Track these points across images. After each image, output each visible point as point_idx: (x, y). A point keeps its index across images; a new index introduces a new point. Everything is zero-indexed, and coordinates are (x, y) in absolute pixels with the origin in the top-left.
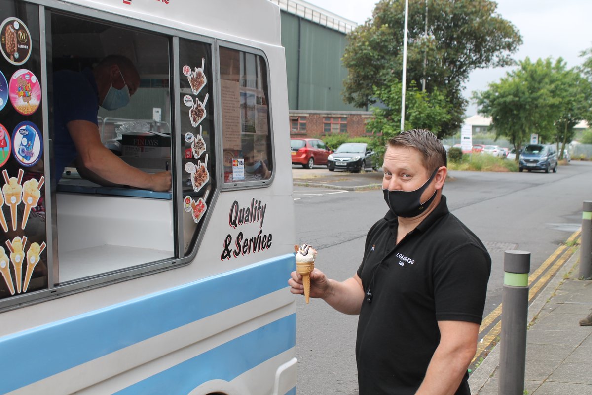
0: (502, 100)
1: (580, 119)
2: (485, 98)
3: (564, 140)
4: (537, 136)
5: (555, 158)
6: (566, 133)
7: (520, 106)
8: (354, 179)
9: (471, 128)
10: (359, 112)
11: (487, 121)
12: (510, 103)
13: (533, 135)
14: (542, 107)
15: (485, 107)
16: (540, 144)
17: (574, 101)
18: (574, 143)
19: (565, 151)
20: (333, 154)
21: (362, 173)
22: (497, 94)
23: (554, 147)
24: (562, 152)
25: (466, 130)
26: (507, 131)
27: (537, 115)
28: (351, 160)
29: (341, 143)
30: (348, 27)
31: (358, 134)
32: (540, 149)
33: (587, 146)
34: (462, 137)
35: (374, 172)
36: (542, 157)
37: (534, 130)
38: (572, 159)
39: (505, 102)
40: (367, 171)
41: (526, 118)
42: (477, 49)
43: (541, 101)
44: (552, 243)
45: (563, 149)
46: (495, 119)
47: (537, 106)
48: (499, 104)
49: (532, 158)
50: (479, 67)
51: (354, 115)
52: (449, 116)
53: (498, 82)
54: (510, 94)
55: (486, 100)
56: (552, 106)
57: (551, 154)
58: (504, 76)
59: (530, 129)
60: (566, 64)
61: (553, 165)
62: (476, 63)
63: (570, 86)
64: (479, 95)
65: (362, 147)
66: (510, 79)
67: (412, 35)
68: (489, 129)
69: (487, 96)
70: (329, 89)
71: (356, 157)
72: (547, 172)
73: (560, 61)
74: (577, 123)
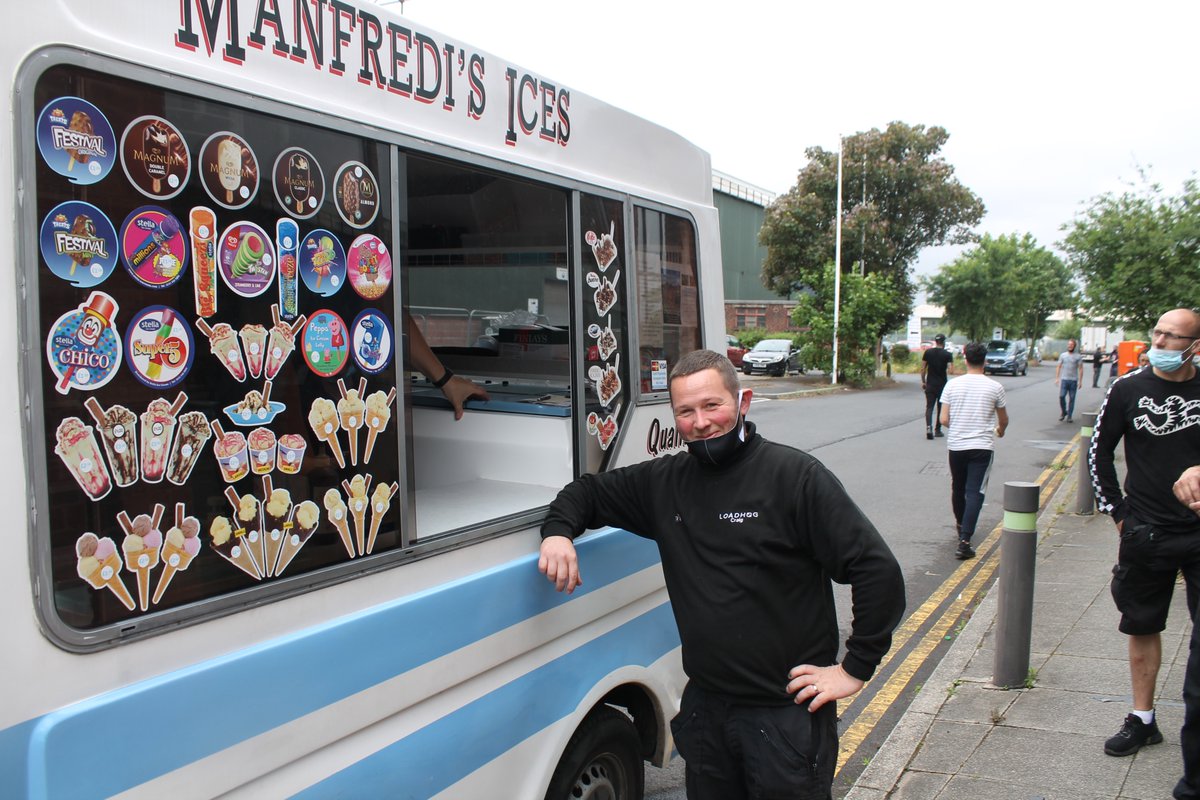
0: (957, 286)
1: (1053, 309)
2: (936, 283)
3: (1035, 335)
4: (1000, 330)
5: (1025, 358)
6: (1036, 327)
7: (979, 293)
8: (777, 385)
9: (920, 320)
10: (780, 302)
11: (939, 312)
12: (967, 289)
13: (996, 329)
14: (1008, 294)
15: (936, 294)
16: (1005, 340)
17: (1047, 286)
18: (1046, 338)
19: (1036, 348)
20: (750, 354)
21: (786, 376)
22: (951, 279)
23: (1023, 343)
24: (1032, 351)
25: (914, 324)
26: (964, 325)
27: (1001, 304)
28: (772, 361)
29: (758, 340)
30: (765, 197)
31: (779, 329)
32: (1005, 345)
33: (1063, 342)
34: (909, 331)
35: (801, 375)
36: (1009, 356)
37: (997, 322)
38: (1044, 359)
39: (961, 288)
40: (792, 375)
41: (987, 308)
42: (928, 222)
43: (1005, 287)
44: (1033, 465)
45: (1033, 346)
46: (949, 309)
47: (1000, 293)
48: (954, 291)
49: (996, 358)
50: (931, 244)
51: (775, 305)
52: (895, 307)
53: (952, 265)
54: (967, 279)
55: (936, 286)
56: (1019, 293)
57: (1020, 352)
58: (959, 257)
59: (992, 321)
60: (1035, 241)
61: (1022, 366)
62: (927, 240)
63: (1041, 268)
64: (929, 280)
65: (785, 344)
66: (966, 260)
67: (847, 206)
68: (942, 321)
69: (938, 281)
70: (743, 273)
71: (778, 357)
72: (1014, 375)
73: (1027, 237)
74: (1050, 314)
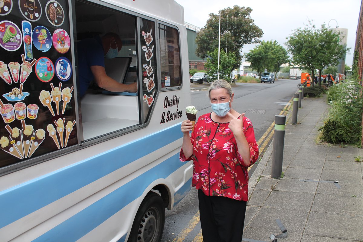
0: (254, 56)
1: (282, 63)
2: (248, 55)
3: (277, 71)
4: (267, 69)
5: (274, 78)
6: (277, 68)
7: (261, 59)
8: (201, 86)
9: (243, 66)
10: (201, 61)
11: (249, 64)
12: (257, 57)
13: (266, 69)
14: (269, 59)
15: (248, 59)
16: (268, 73)
17: (281, 56)
18: (280, 72)
19: (277, 75)
20: (192, 77)
21: (203, 83)
22: (252, 54)
23: (274, 74)
24: (276, 76)
25: (241, 68)
26: (256, 68)
27: (267, 62)
28: (199, 79)
29: (195, 72)
30: (197, 29)
31: (201, 69)
32: (268, 74)
33: (284, 73)
34: (240, 70)
35: (208, 83)
36: (269, 78)
37: (266, 67)
38: (279, 78)
39: (256, 57)
40: (205, 83)
41: (263, 63)
42: (246, 37)
43: (269, 56)
44: (278, 110)
45: (276, 74)
46: (252, 63)
47: (267, 58)
48: (253, 58)
49: (265, 78)
50: (247, 43)
51: (200, 62)
52: (236, 62)
53: (253, 50)
54: (257, 54)
55: (248, 56)
56: (272, 58)
57: (273, 76)
58: (255, 47)
59: (265, 67)
60: (277, 43)
61: (273, 80)
62: (246, 42)
63: (279, 51)
64: (246, 54)
65: (203, 74)
66: (258, 48)
67: (222, 31)
68: (250, 67)
69: (249, 55)
70: (190, 52)
71: (201, 78)
72: (271, 83)
73: (275, 42)
74: (281, 65)
